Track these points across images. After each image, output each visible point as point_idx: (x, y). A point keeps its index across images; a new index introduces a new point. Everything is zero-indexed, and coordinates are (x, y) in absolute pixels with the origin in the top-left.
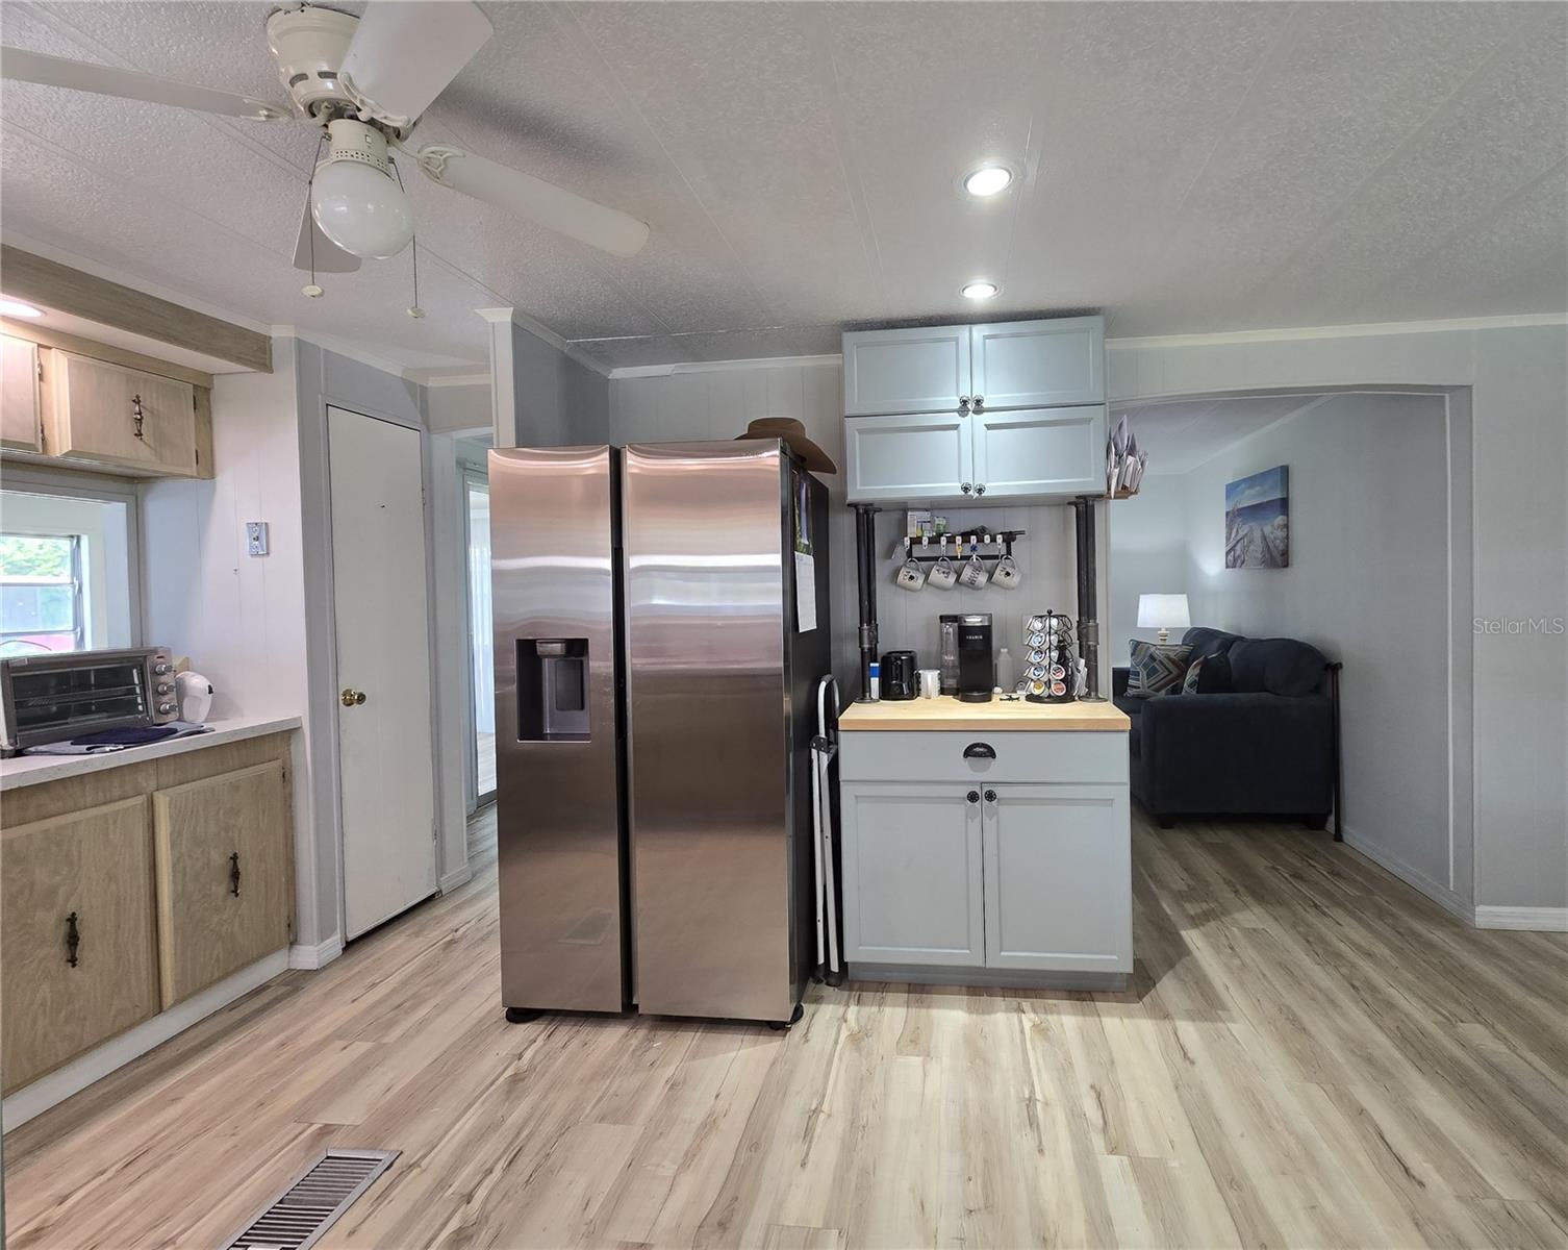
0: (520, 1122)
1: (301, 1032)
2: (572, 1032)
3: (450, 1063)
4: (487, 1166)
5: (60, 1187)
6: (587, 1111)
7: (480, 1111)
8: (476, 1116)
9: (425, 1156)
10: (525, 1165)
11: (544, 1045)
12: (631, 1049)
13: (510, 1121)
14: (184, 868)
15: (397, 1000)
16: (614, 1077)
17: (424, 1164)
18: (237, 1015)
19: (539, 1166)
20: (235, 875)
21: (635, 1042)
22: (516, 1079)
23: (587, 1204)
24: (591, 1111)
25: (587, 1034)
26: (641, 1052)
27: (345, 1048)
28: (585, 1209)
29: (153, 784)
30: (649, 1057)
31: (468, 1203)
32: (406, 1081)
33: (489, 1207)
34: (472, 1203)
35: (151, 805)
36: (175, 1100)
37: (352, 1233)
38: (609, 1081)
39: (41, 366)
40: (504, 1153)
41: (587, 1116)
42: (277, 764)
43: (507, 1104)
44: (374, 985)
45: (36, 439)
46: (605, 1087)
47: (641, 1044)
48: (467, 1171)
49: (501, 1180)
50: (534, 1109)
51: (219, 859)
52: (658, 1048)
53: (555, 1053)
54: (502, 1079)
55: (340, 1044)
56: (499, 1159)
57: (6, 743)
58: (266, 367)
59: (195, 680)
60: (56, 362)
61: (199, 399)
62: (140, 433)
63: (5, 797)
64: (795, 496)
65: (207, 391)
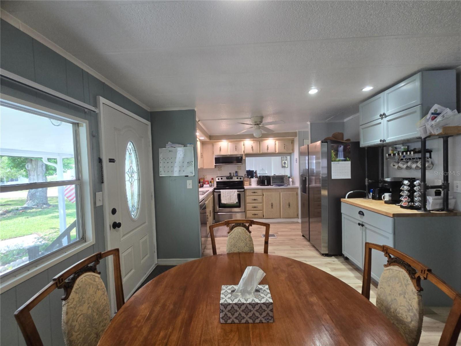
14: (283, 202)
15: (298, 229)
18: (289, 223)
20: (289, 205)
25: (305, 241)
27: (289, 229)
29: (281, 191)
32: (287, 234)
35: (280, 194)
39: (275, 143)
42: (296, 192)
45: (275, 151)
51: (288, 203)
57: (271, 184)
58: (296, 136)
59: (291, 180)
60: (277, 142)
61: (293, 142)
62: (285, 149)
63: (267, 189)
64: (333, 150)
65: (294, 140)
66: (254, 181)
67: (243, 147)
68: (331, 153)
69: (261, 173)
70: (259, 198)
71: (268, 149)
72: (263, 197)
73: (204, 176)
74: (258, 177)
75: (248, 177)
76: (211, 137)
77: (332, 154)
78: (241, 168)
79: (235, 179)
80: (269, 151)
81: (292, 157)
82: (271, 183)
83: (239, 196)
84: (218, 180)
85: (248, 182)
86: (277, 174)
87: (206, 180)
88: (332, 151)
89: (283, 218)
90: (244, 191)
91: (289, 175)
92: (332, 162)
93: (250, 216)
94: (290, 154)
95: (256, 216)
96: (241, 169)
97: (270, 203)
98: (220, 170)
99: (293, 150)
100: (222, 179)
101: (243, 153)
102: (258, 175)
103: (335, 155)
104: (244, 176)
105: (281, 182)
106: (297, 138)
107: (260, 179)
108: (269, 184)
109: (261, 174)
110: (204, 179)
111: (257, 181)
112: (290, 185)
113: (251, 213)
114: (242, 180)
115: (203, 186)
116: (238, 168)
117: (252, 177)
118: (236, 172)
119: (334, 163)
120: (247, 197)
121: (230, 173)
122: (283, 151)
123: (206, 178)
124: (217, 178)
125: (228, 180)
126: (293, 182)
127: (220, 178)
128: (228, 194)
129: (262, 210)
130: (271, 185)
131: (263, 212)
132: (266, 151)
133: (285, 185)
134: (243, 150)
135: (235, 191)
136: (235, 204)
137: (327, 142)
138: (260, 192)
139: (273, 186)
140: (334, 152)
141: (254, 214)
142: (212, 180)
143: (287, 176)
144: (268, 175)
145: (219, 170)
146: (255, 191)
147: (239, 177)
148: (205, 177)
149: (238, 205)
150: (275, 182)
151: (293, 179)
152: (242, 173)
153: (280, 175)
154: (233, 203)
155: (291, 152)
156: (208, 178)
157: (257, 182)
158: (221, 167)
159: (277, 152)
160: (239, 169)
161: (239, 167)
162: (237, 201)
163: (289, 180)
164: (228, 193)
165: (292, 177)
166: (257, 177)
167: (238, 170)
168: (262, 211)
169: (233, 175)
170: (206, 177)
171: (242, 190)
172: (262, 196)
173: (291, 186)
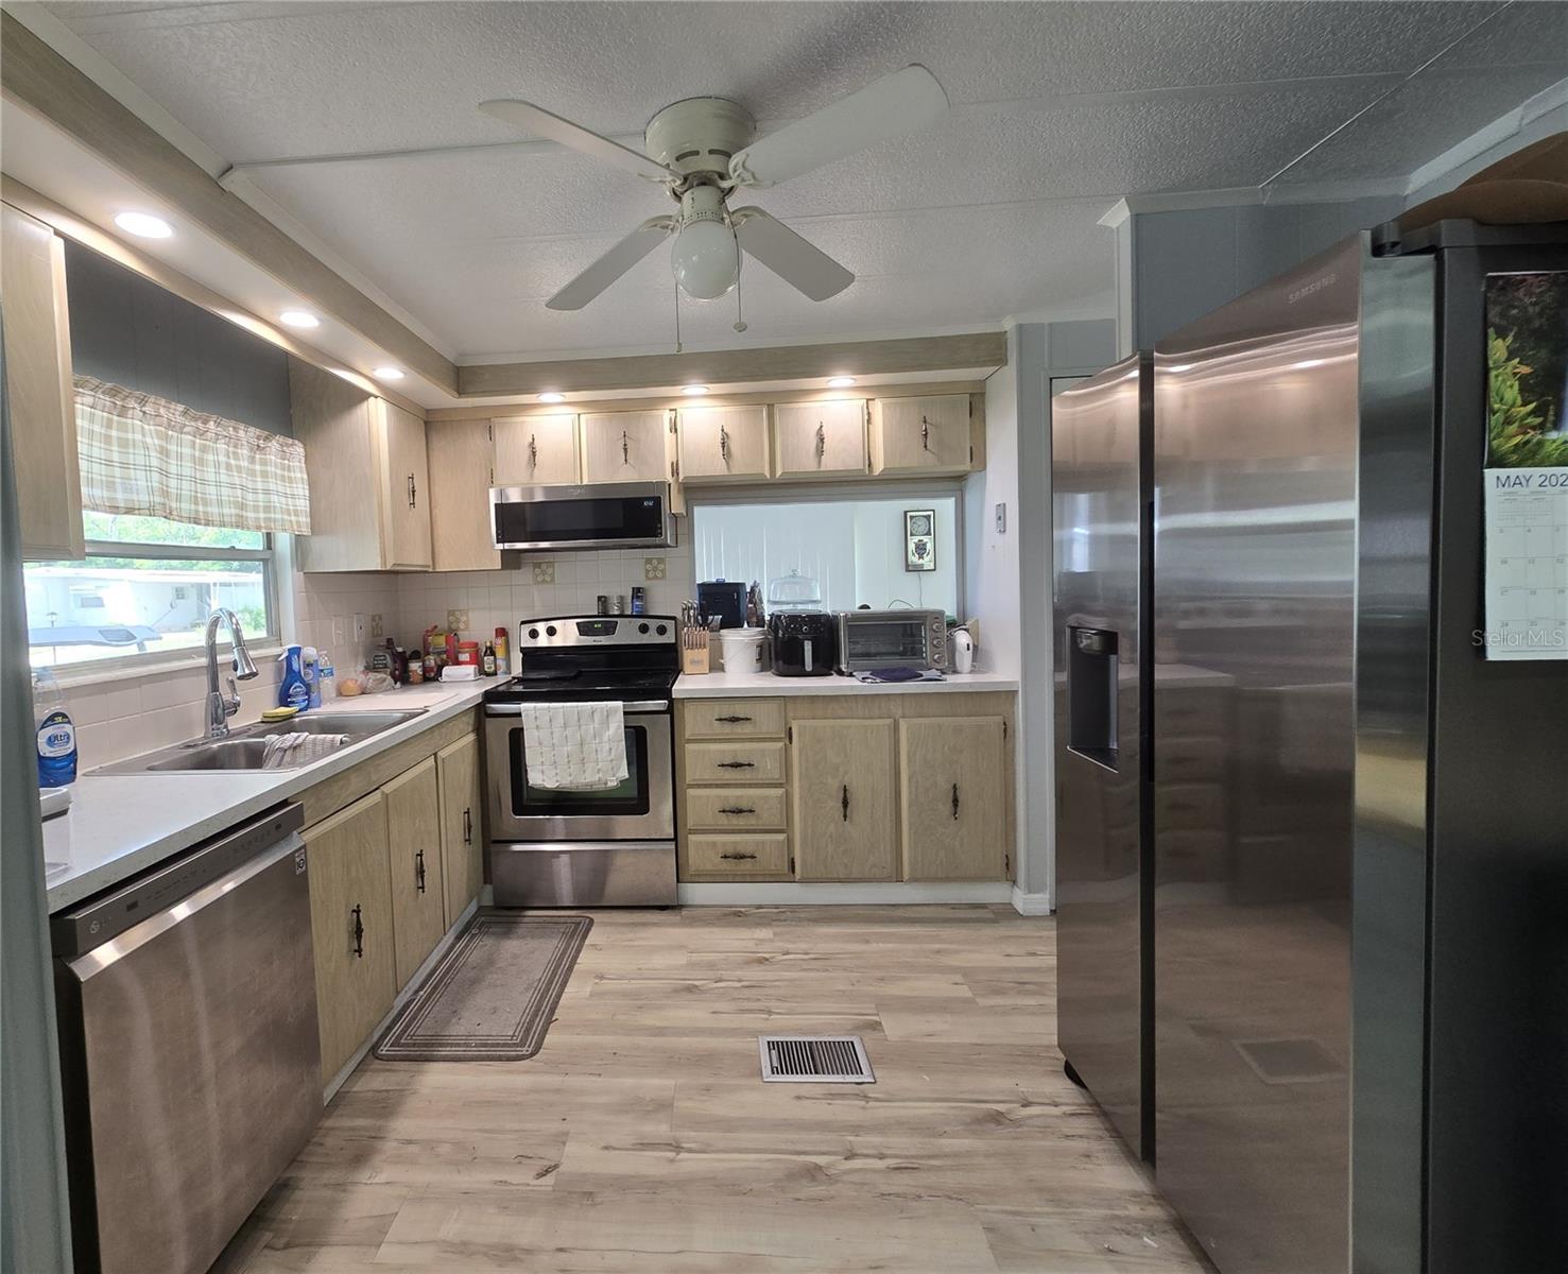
0: (947, 1150)
1: (957, 952)
2: (1095, 1132)
3: (982, 1056)
4: (885, 1151)
5: (790, 946)
6: (994, 1207)
7: (942, 1111)
8: (933, 1111)
9: (877, 1100)
10: (902, 1182)
11: (1057, 1117)
12: (1117, 1212)
13: (944, 1141)
14: (917, 782)
15: (1026, 977)
16: (1059, 1214)
17: (872, 1104)
18: (950, 913)
19: (904, 1196)
20: (955, 802)
21: (1134, 1210)
22: (997, 1118)
23: (876, 1268)
24: (993, 1212)
25: (1105, 1150)
26: (1124, 1226)
27: (957, 984)
28: (871, 1268)
29: (900, 712)
30: (1118, 1242)
31: (846, 1159)
32: (944, 1040)
33: (845, 1178)
34: (847, 1162)
35: (896, 728)
36: (867, 942)
37: (798, 1098)
38: (1049, 1210)
39: (869, 413)
40: (906, 1157)
41: (986, 1211)
42: (999, 719)
43: (961, 1127)
44: (1034, 954)
45: (864, 465)
46: (1037, 1209)
47: (1138, 1221)
48: (876, 1139)
49: (875, 1171)
50: (969, 1154)
51: (945, 786)
52: (1146, 1246)
53: (1053, 1134)
54: (989, 1106)
55: (958, 978)
56: (896, 1156)
57: (843, 667)
58: (1002, 361)
59: (962, 639)
60: (878, 407)
61: (976, 403)
62: (926, 446)
63: (813, 699)
64: (1502, 334)
65: (983, 394)
66: (739, 643)
67: (668, 437)
68: (1486, 371)
69: (784, 599)
70: (767, 758)
71: (820, 451)
72: (787, 750)
73: (451, 613)
74: (767, 618)
75: (705, 624)
76: (462, 378)
77: (1494, 383)
78: (663, 571)
79: (626, 634)
80: (832, 463)
81: (968, 498)
82: (839, 663)
83: (637, 740)
84: (528, 643)
85: (703, 655)
86: (879, 606)
87: (465, 637)
88: (1498, 348)
89: (914, 880)
90: (670, 710)
91: (951, 612)
92: (1490, 474)
93: (709, 866)
94: (955, 483)
95: (746, 865)
96: (664, 577)
97: (834, 785)
98: (544, 581)
99: (978, 456)
100: (551, 631)
101: (669, 478)
102: (768, 611)
103: (1526, 387)
104: (679, 615)
105: (902, 654)
106: (1010, 372)
107: (776, 633)
108: (827, 663)
109: (788, 603)
110: (452, 634)
111: (760, 646)
112: (955, 672)
113: (714, 844)
114: (669, 638)
115: (439, 673)
116: (647, 571)
117: (732, 622)
118: (638, 593)
119: (1518, 482)
120: (689, 747)
121: (602, 600)
122: (917, 460)
123: (467, 629)
124: (526, 629)
125: (589, 641)
126: (976, 649)
127: (541, 627)
128: (569, 732)
129: (786, 829)
130: (841, 673)
131: (790, 841)
132: (807, 464)
133: (926, 674)
134: (669, 458)
135: (609, 713)
136: (612, 790)
137: (1433, 249)
138: (767, 719)
139: (851, 675)
140: (1511, 355)
141: (730, 851)
142: (501, 641)
143: (938, 615)
144: (827, 608)
145: (537, 583)
146: (739, 710)
147: (653, 624)
148: (458, 621)
149: (633, 801)
150: (868, 655)
151: (974, 633)
152: (672, 599)
153: (898, 607)
154: (601, 787)
155: (967, 466)
156: (478, 627)
157: (760, 654)
158: (551, 564)
159: (879, 467)
160: (656, 577)
161: (655, 562)
162: (624, 773)
163: (951, 640)
164: (565, 726)
165: (969, 624)
166: (760, 623)
167: (648, 578)
168: (781, 837)
169: (622, 608)
170: (467, 623)
171: (661, 704)
172: (780, 745)
173: (963, 679)
